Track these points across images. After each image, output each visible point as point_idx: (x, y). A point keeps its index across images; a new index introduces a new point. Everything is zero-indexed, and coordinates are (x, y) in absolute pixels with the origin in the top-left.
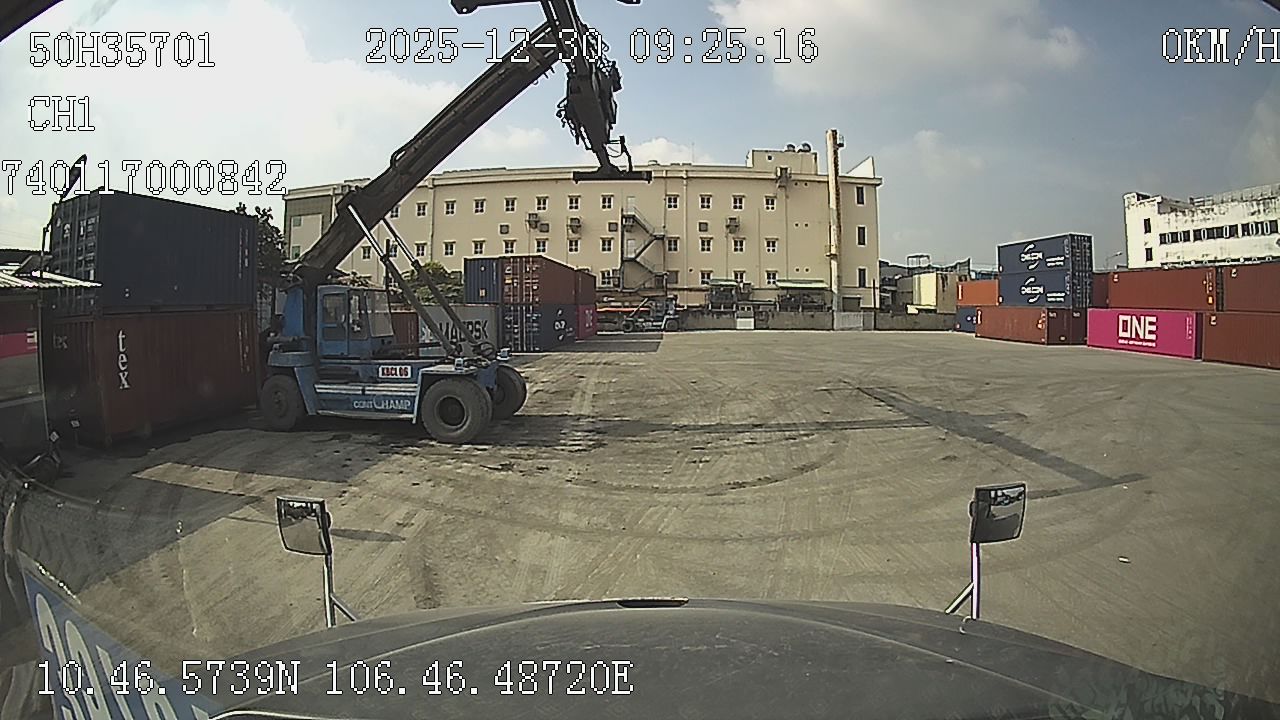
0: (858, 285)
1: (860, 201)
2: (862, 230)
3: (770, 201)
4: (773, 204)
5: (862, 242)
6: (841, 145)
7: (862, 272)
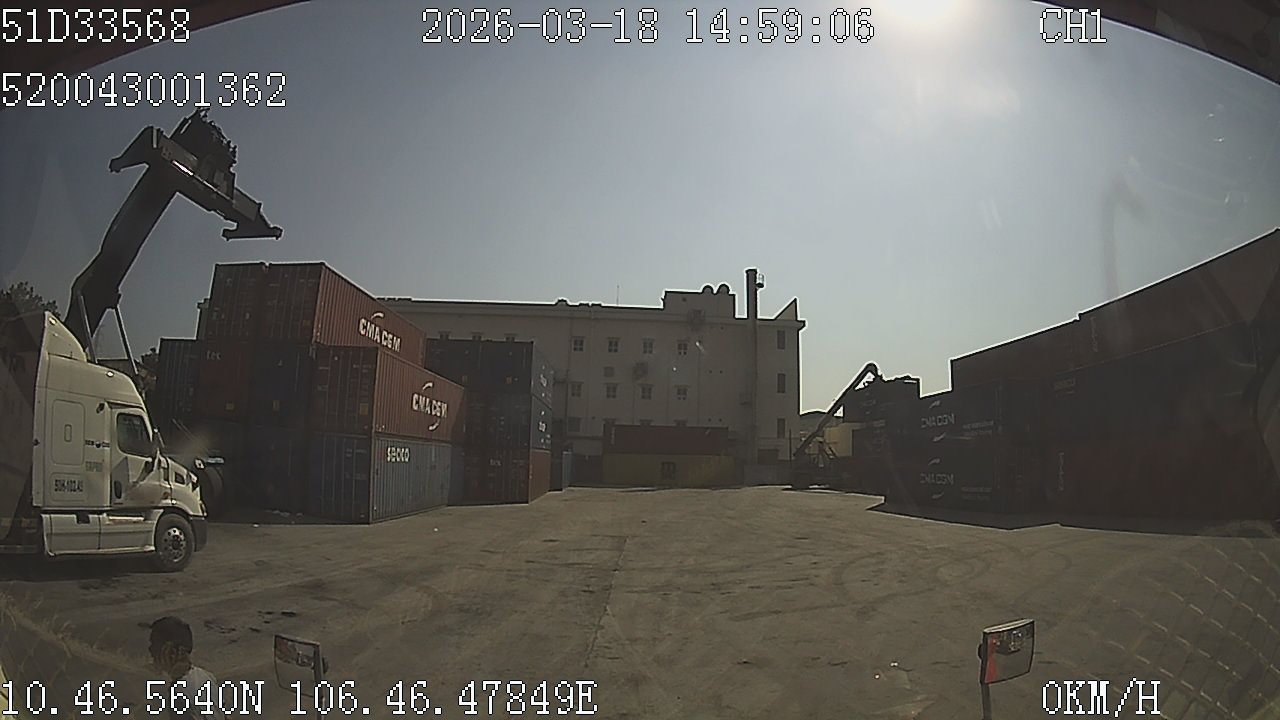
0: (776, 436)
1: (781, 345)
2: (781, 377)
3: (683, 346)
4: (686, 349)
5: (781, 389)
6: (761, 286)
7: (781, 422)
